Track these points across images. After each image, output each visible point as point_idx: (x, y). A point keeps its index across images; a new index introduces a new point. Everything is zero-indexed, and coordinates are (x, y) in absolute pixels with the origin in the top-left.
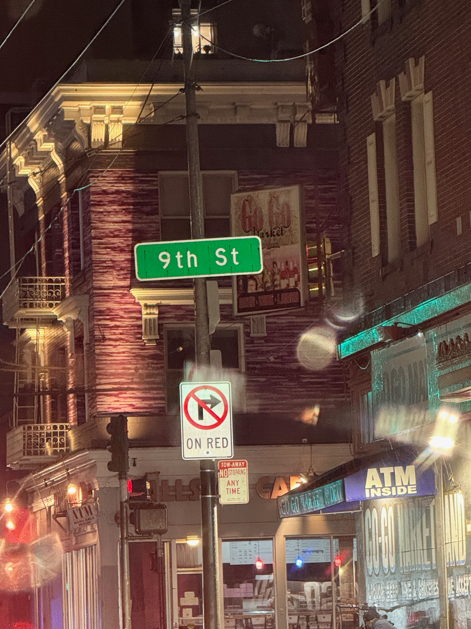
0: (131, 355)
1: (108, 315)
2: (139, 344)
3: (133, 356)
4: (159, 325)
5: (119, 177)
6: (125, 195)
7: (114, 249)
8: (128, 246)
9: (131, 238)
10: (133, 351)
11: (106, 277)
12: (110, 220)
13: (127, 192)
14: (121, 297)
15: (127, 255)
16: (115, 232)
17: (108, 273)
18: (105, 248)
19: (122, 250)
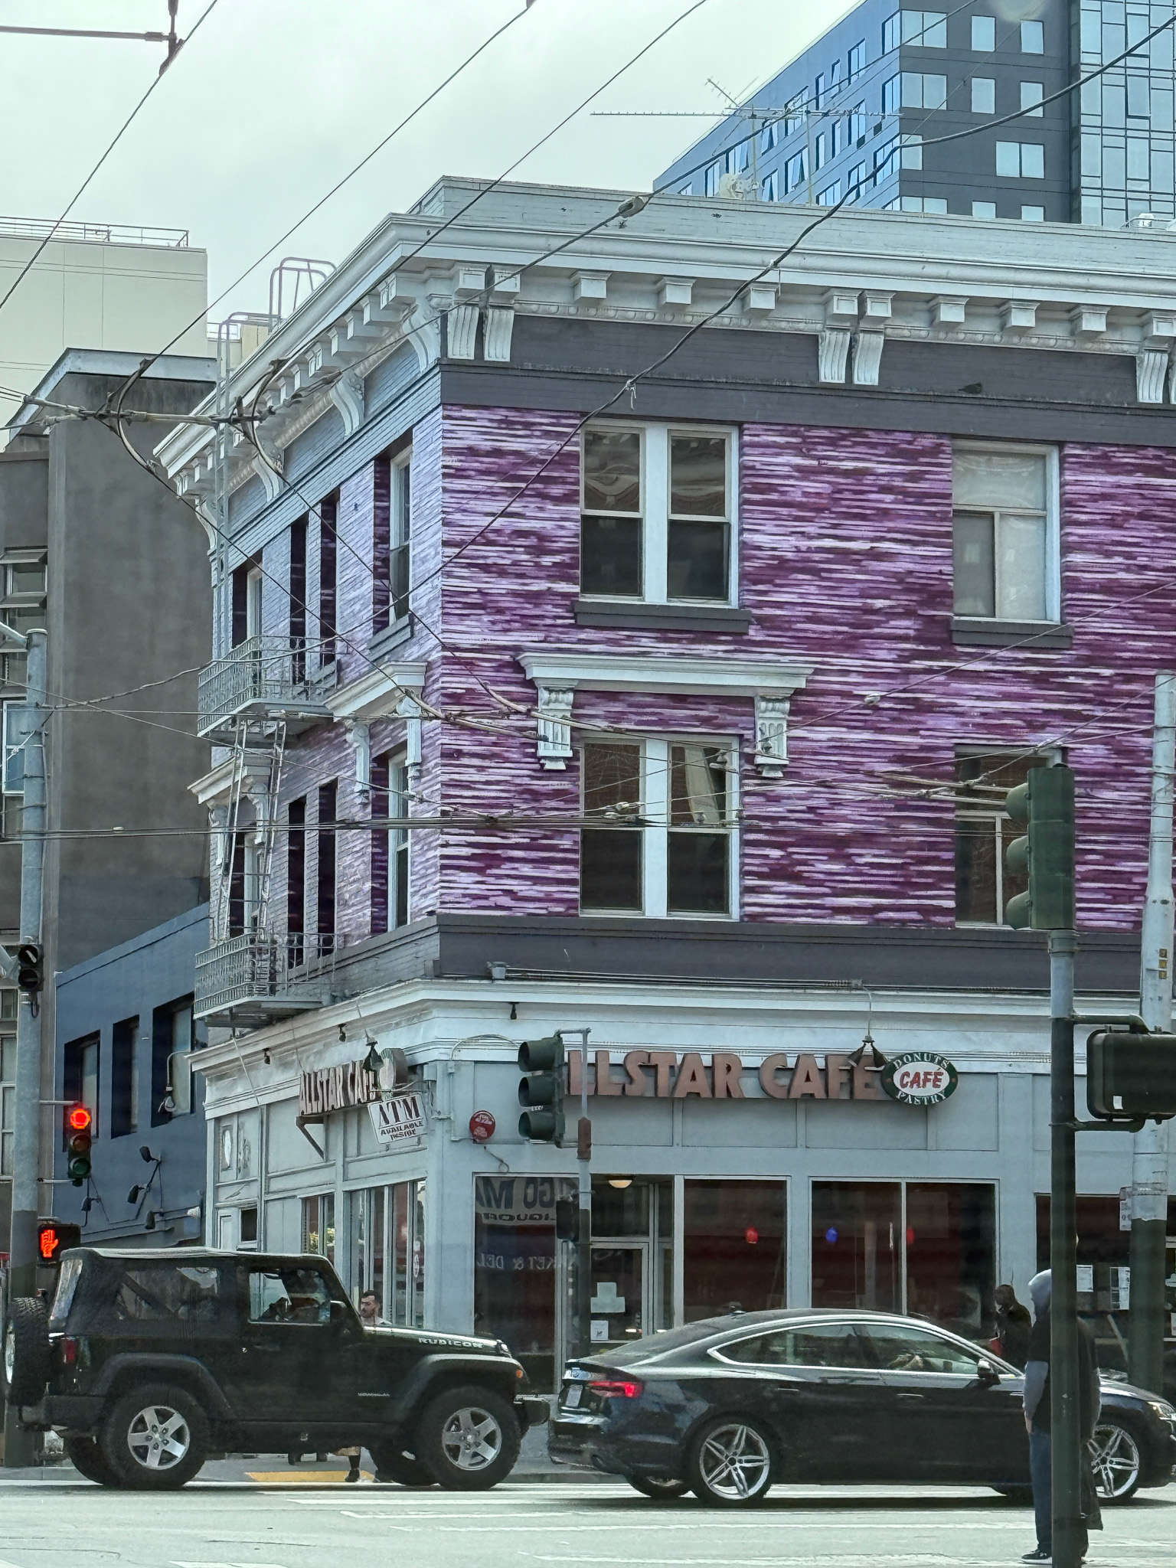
0: (513, 788)
1: (469, 704)
2: (530, 766)
3: (515, 791)
4: (573, 730)
5: (500, 421)
6: (512, 459)
7: (486, 568)
8: (515, 563)
9: (522, 549)
10: (518, 781)
11: (468, 626)
12: (479, 509)
13: (516, 453)
14: (497, 669)
15: (512, 583)
16: (490, 535)
17: (472, 617)
18: (469, 565)
19: (502, 572)
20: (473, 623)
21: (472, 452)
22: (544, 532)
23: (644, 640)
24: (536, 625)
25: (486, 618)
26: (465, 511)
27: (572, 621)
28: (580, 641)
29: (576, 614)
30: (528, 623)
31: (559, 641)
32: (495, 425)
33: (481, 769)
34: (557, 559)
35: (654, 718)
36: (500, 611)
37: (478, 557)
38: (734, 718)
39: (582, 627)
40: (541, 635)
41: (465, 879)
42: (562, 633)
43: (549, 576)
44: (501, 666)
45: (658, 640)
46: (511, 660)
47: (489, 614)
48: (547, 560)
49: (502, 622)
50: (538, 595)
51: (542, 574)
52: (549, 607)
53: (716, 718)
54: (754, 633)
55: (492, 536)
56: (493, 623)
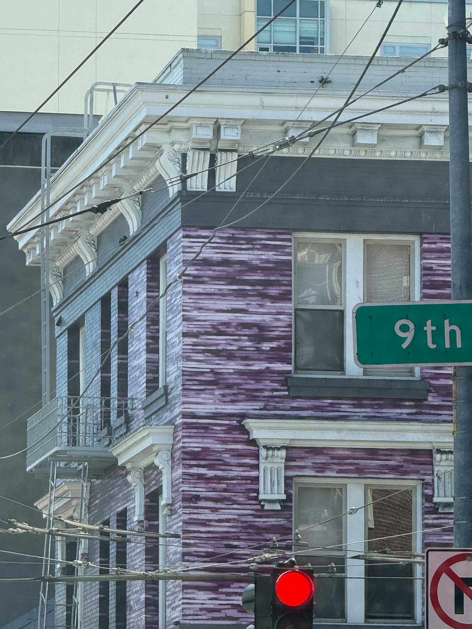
0: (240, 525)
1: (204, 459)
2: (253, 507)
3: (242, 527)
4: (286, 478)
5: (229, 238)
6: (238, 267)
7: (217, 353)
8: (241, 349)
9: (246, 338)
10: (244, 519)
11: (203, 398)
12: (212, 306)
13: (242, 263)
14: (227, 432)
15: (238, 365)
16: (220, 327)
17: (207, 391)
18: (204, 351)
19: (230, 356)
20: (207, 396)
21: (207, 263)
22: (263, 324)
23: (343, 406)
24: (258, 397)
25: (217, 392)
26: (200, 309)
27: (287, 393)
28: (293, 409)
29: (289, 387)
30: (251, 396)
31: (276, 409)
32: (224, 241)
33: (214, 510)
34: (274, 344)
35: (352, 467)
36: (229, 386)
37: (212, 345)
38: (416, 466)
39: (294, 398)
40: (261, 404)
41: (202, 597)
42: (278, 402)
43: (267, 358)
44: (230, 429)
45: (355, 406)
46: (238, 424)
47: (220, 389)
48: (266, 346)
49: (230, 395)
50: (259, 373)
51: (262, 356)
52: (268, 383)
53: (403, 466)
54: (432, 400)
55: (222, 328)
56: (223, 395)
